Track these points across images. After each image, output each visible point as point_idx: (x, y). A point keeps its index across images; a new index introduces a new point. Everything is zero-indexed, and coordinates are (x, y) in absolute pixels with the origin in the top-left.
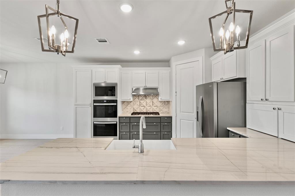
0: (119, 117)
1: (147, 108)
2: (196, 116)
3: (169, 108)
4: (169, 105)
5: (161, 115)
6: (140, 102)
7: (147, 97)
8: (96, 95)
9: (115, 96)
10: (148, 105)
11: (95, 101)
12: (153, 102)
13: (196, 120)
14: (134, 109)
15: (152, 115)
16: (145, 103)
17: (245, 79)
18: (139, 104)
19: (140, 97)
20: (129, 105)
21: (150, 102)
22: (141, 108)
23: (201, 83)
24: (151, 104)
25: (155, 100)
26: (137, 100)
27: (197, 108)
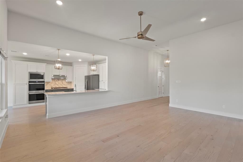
0: (46, 90)
1: (59, 85)
2: (84, 87)
3: (71, 85)
4: (71, 84)
5: (68, 88)
6: (55, 82)
7: (59, 80)
8: (31, 78)
9: (43, 79)
10: (60, 84)
11: (29, 82)
12: (62, 82)
13: (84, 89)
14: (51, 86)
15: (62, 89)
16: (58, 83)
17: (99, 75)
18: (54, 84)
19: (55, 80)
20: (48, 84)
21: (61, 83)
22: (56, 85)
23: (86, 75)
24: (62, 83)
25: (64, 82)
26: (53, 81)
27: (85, 84)
